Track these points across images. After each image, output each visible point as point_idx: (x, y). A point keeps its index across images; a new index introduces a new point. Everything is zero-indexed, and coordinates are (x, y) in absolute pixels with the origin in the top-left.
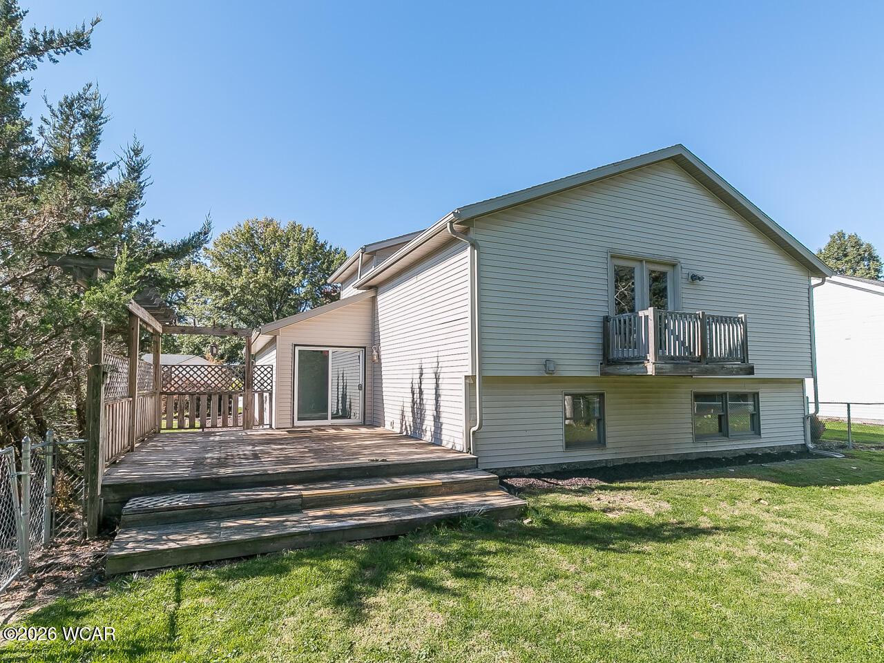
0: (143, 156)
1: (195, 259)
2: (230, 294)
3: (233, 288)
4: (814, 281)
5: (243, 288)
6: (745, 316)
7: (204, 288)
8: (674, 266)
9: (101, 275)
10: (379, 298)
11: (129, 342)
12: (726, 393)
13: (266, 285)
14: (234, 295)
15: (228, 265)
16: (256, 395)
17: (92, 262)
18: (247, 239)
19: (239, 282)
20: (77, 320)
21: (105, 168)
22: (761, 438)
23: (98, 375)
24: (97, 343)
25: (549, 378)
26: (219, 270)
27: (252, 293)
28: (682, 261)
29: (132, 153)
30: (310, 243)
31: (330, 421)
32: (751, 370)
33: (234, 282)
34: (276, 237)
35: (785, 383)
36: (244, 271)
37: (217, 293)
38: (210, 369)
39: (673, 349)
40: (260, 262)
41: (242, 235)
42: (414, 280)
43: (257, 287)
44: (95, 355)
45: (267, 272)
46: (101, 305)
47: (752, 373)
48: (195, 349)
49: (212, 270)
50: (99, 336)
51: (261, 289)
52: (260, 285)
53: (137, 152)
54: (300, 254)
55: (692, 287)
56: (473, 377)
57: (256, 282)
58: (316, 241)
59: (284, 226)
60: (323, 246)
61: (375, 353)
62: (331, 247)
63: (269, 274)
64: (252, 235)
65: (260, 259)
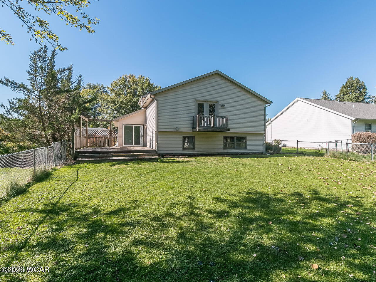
0: (82, 77)
1: (105, 90)
2: (116, 105)
3: (118, 102)
4: (267, 105)
5: (121, 102)
6: (228, 116)
7: (107, 102)
8: (217, 102)
9: (74, 111)
10: (147, 110)
11: (79, 124)
12: (235, 137)
13: (130, 101)
14: (118, 105)
15: (116, 93)
16: (113, 138)
17: (72, 109)
18: (123, 83)
19: (120, 100)
20: (71, 120)
21: (73, 82)
22: (246, 149)
23: (74, 130)
24: (73, 124)
25: (177, 132)
26: (112, 95)
27: (125, 104)
28: (219, 101)
29: (79, 77)
30: (147, 84)
31: (133, 145)
32: (229, 130)
33: (118, 100)
34: (134, 82)
35: (256, 134)
36: (122, 96)
37: (112, 104)
38: (100, 131)
39: (204, 124)
40: (128, 92)
41: (121, 81)
42: (150, 107)
43: (126, 102)
44: (73, 127)
45: (130, 96)
46: (74, 118)
47: (229, 131)
48: (105, 126)
49: (110, 95)
50: (73, 123)
51: (128, 103)
52: (127, 101)
53: (80, 77)
54: (143, 89)
55: (222, 108)
56: (156, 131)
57: (126, 100)
58: (149, 83)
59: (137, 77)
60: (152, 85)
61: (145, 126)
62: (155, 85)
63: (131, 96)
64: (125, 81)
65: (128, 91)
